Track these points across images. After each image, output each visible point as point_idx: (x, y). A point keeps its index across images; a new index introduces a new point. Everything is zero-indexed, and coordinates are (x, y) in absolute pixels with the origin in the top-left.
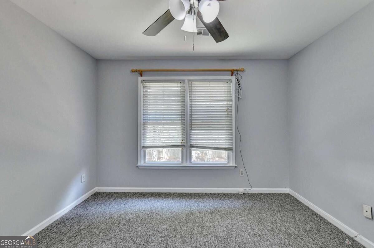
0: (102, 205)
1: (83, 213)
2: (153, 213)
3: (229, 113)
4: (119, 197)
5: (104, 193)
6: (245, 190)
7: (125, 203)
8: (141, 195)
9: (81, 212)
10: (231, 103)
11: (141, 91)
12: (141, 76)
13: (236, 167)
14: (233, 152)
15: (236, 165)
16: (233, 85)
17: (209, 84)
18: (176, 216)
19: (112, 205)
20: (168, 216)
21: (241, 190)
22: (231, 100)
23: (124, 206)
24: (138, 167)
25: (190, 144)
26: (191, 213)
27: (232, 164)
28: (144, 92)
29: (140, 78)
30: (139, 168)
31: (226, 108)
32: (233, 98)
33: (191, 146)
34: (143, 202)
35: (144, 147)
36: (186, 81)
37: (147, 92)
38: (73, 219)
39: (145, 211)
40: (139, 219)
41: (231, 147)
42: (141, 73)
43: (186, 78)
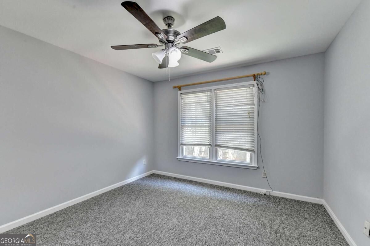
0: (153, 181)
1: (140, 183)
2: (179, 191)
3: (251, 117)
4: (164, 179)
5: (157, 174)
6: (267, 191)
7: (165, 183)
8: (179, 180)
9: (140, 182)
10: (253, 107)
11: (180, 101)
12: (180, 90)
13: (258, 168)
14: (255, 154)
15: (258, 166)
16: (255, 89)
17: (232, 91)
18: (192, 197)
19: (158, 182)
20: (187, 195)
21: (263, 191)
22: (253, 104)
23: (164, 184)
24: (177, 159)
25: (216, 144)
26: (205, 197)
27: (254, 164)
28: (182, 102)
29: (179, 92)
30: (179, 160)
31: (248, 112)
32: (256, 102)
33: (217, 146)
34: (177, 184)
35: (182, 144)
36: (213, 90)
37: (185, 102)
38: (134, 185)
39: (174, 189)
40: (168, 193)
41: (253, 148)
42: (180, 88)
43: (213, 88)
